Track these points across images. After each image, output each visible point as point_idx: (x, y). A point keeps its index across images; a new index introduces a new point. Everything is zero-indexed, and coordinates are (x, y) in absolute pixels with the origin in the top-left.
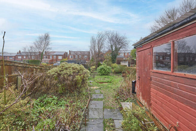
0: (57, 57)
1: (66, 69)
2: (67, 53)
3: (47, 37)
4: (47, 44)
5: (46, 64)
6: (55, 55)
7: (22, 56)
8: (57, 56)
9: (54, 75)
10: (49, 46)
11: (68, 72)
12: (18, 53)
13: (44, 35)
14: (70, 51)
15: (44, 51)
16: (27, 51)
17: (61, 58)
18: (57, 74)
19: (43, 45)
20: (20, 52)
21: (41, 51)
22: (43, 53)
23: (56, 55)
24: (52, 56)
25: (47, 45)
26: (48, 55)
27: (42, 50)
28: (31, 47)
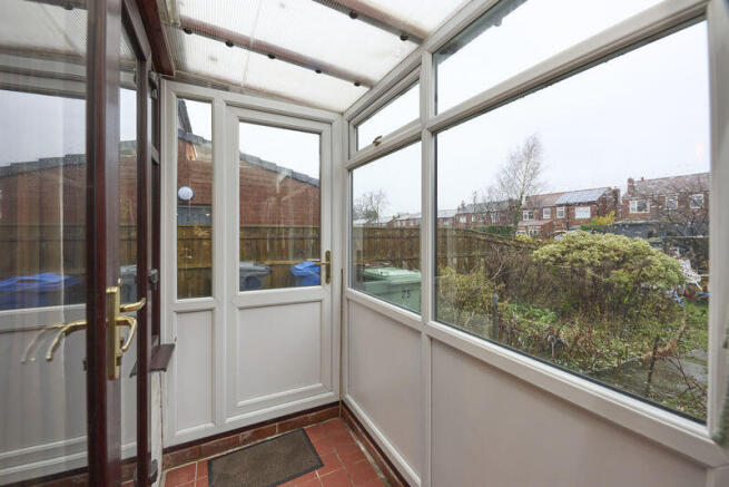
0: (568, 211)
1: (580, 248)
2: (616, 193)
3: (532, 150)
4: (531, 171)
5: (529, 237)
6: (561, 205)
7: (468, 215)
8: (569, 207)
9: (547, 260)
10: (541, 178)
11: (585, 256)
12: (459, 209)
13: (522, 145)
14: (630, 181)
15: (524, 196)
16: (479, 201)
17: (588, 215)
18: (552, 259)
19: (522, 178)
20: (463, 205)
21: (515, 197)
22: (520, 202)
23: (567, 205)
24: (549, 209)
25: (533, 176)
26: (536, 206)
27: (519, 194)
28: (490, 191)
